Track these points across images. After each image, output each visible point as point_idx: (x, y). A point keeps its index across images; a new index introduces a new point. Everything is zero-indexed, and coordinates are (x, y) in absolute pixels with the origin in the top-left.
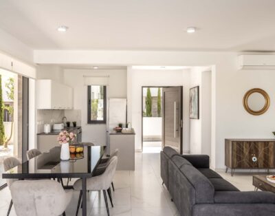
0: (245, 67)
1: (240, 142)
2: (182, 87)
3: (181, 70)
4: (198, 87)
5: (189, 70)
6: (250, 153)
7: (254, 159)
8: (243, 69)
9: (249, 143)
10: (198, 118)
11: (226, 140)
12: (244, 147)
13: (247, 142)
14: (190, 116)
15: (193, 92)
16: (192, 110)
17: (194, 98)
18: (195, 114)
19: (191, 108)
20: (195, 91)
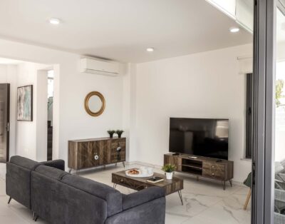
1: (85, 142)
2: (9, 85)
4: (32, 86)
6: (93, 152)
7: (96, 157)
8: (85, 72)
9: (92, 142)
10: (32, 120)
11: (70, 142)
12: (88, 147)
13: (91, 142)
14: (19, 118)
15: (23, 92)
16: (22, 111)
17: (25, 98)
18: (26, 116)
19: (20, 108)
20: (26, 90)
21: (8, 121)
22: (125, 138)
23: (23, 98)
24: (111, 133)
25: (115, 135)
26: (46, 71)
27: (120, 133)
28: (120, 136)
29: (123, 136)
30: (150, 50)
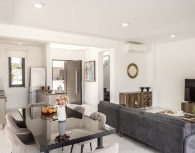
0: (130, 51)
2: (81, 61)
3: (78, 50)
4: (95, 62)
5: (83, 50)
6: (134, 100)
8: (128, 52)
10: (95, 81)
11: (120, 94)
12: (132, 97)
14: (86, 79)
15: (89, 65)
16: (88, 76)
17: (90, 68)
18: (91, 78)
19: (87, 74)
20: (91, 64)
21: (81, 82)
22: (151, 92)
23: (88, 68)
24: (142, 89)
25: (145, 90)
26: (102, 52)
27: (148, 89)
28: (148, 90)
29: (150, 90)
30: (173, 36)
